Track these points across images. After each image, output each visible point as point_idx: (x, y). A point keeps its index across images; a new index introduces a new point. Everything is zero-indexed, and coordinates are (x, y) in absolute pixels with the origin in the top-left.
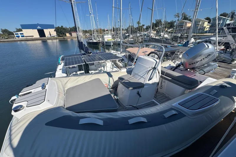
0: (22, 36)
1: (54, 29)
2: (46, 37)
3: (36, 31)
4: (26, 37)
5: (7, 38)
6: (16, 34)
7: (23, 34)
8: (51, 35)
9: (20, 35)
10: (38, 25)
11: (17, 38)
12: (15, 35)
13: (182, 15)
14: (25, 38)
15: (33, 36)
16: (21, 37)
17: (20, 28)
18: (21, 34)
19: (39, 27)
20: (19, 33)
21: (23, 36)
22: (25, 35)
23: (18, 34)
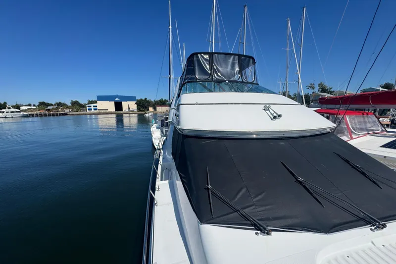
0: (94, 109)
1: (135, 102)
2: (124, 110)
3: (113, 103)
4: (99, 110)
5: (77, 111)
6: (88, 106)
7: (96, 106)
8: (129, 109)
9: (92, 108)
10: (117, 96)
11: (88, 111)
12: (87, 108)
13: (319, 86)
14: (98, 111)
15: (107, 110)
16: (93, 110)
17: (96, 99)
18: (94, 106)
19: (117, 99)
20: (92, 105)
21: (96, 109)
22: (98, 108)
23: (91, 107)
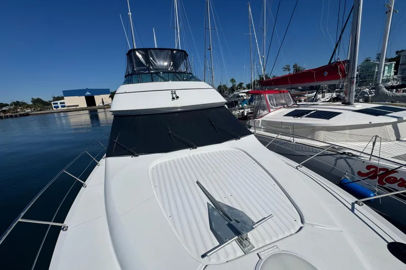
0: (62, 107)
1: (109, 95)
2: (97, 106)
3: (83, 98)
4: (67, 106)
5: (40, 110)
6: (54, 104)
7: (64, 103)
9: (59, 105)
10: (87, 90)
11: (54, 109)
12: (53, 105)
13: (294, 67)
14: (66, 108)
15: (78, 106)
16: (60, 108)
17: (62, 95)
18: (61, 103)
19: (88, 93)
20: (59, 102)
21: (64, 106)
22: (66, 104)
23: (57, 104)
